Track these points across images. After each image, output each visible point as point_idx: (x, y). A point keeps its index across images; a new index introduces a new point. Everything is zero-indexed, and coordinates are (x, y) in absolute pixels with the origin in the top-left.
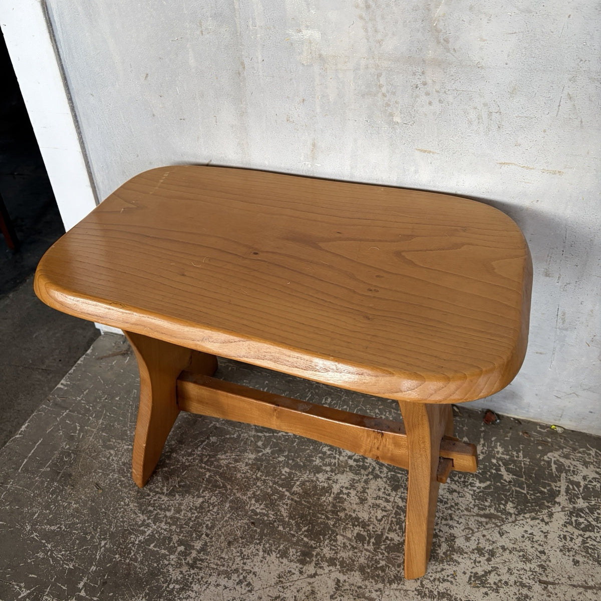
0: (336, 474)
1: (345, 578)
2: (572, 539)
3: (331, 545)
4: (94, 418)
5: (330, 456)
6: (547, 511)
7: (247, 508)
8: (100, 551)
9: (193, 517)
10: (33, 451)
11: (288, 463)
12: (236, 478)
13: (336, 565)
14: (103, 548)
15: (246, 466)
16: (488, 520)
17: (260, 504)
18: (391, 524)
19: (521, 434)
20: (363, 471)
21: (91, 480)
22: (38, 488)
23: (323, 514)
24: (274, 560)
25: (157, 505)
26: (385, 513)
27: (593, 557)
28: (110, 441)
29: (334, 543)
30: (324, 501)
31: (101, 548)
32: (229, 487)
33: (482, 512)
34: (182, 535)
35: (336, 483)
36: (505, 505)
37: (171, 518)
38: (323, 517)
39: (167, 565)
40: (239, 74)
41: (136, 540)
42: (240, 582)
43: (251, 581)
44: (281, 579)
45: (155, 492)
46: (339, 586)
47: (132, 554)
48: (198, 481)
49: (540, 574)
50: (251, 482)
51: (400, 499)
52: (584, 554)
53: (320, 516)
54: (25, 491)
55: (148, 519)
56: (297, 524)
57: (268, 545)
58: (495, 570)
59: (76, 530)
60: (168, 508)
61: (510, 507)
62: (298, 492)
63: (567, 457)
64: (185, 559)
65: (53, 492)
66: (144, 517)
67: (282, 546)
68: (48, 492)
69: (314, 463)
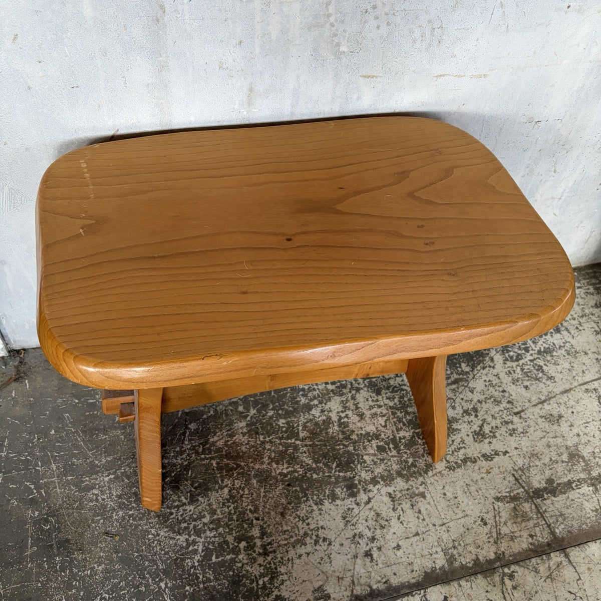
0: (325, 404)
1: (393, 488)
2: (514, 372)
3: (364, 467)
4: (42, 466)
5: (309, 390)
7: (273, 474)
8: (166, 594)
9: (231, 510)
11: (279, 414)
12: (242, 452)
13: (379, 482)
14: (167, 590)
15: (244, 436)
16: (457, 385)
17: (283, 464)
18: (395, 425)
20: (344, 391)
21: (96, 533)
22: (39, 574)
23: (339, 445)
24: (330, 507)
25: (187, 518)
26: (385, 418)
27: (532, 378)
28: (83, 482)
29: (366, 465)
30: (333, 433)
31: (164, 591)
32: (243, 464)
34: (234, 532)
35: (331, 411)
36: (460, 367)
37: (211, 523)
38: (342, 447)
39: (242, 567)
40: (158, 20)
41: (194, 563)
42: (316, 542)
43: (324, 536)
44: (347, 519)
45: (175, 507)
46: (393, 498)
47: (201, 577)
48: (210, 474)
49: (512, 408)
50: (260, 449)
51: (388, 400)
52: (527, 378)
53: (338, 447)
54: (28, 586)
55: (190, 536)
56: (326, 465)
57: (315, 497)
58: (484, 422)
59: (123, 590)
60: (201, 515)
61: (464, 367)
62: (306, 436)
64: (254, 552)
65: (63, 569)
66: (184, 536)
67: (327, 491)
68: (56, 572)
69: (301, 403)
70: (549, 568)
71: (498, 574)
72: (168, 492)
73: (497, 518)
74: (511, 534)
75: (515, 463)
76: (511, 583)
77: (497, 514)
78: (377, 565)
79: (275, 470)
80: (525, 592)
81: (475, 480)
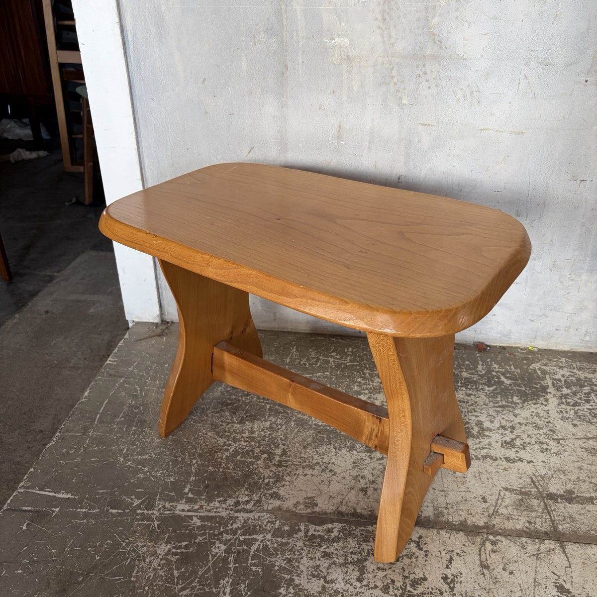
0: (374, 395)
2: (567, 412)
4: (150, 380)
5: (364, 384)
6: (543, 398)
7: (310, 423)
8: (194, 466)
9: (266, 435)
10: (102, 409)
14: (196, 465)
16: (502, 409)
19: (508, 355)
22: (118, 432)
24: (345, 453)
25: (232, 431)
27: (586, 421)
31: (194, 465)
33: (497, 405)
34: (262, 447)
36: (511, 399)
37: (248, 438)
39: (257, 468)
40: (283, 73)
41: (223, 456)
42: (323, 470)
43: (332, 468)
44: (356, 464)
45: (227, 422)
47: (224, 465)
48: (261, 411)
49: (552, 435)
52: (579, 420)
54: (108, 436)
55: (228, 441)
57: (337, 445)
58: (518, 437)
59: (166, 456)
60: (242, 432)
61: (515, 399)
63: (546, 365)
64: (271, 462)
65: (134, 434)
66: (224, 439)
67: (348, 444)
68: (129, 434)
69: (354, 389)
70: (539, 549)
71: (481, 537)
72: (226, 413)
73: (500, 501)
74: (509, 516)
75: (536, 470)
76: (492, 547)
77: (500, 498)
78: (368, 498)
79: (312, 421)
80: (504, 557)
81: (489, 471)
